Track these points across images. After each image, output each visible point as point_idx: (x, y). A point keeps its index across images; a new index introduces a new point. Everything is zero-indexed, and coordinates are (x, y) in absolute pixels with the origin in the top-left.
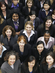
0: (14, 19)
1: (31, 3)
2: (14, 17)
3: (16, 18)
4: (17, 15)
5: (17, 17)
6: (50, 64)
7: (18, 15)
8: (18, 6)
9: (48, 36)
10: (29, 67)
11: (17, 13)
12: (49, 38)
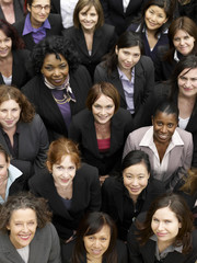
0: (50, 79)
1: (92, 15)
2: (51, 67)
3: (57, 72)
4: (64, 62)
5: (61, 67)
6: (163, 239)
7: (66, 59)
8: (48, 26)
9: (169, 124)
10: (88, 256)
11: (60, 51)
12: (171, 130)
